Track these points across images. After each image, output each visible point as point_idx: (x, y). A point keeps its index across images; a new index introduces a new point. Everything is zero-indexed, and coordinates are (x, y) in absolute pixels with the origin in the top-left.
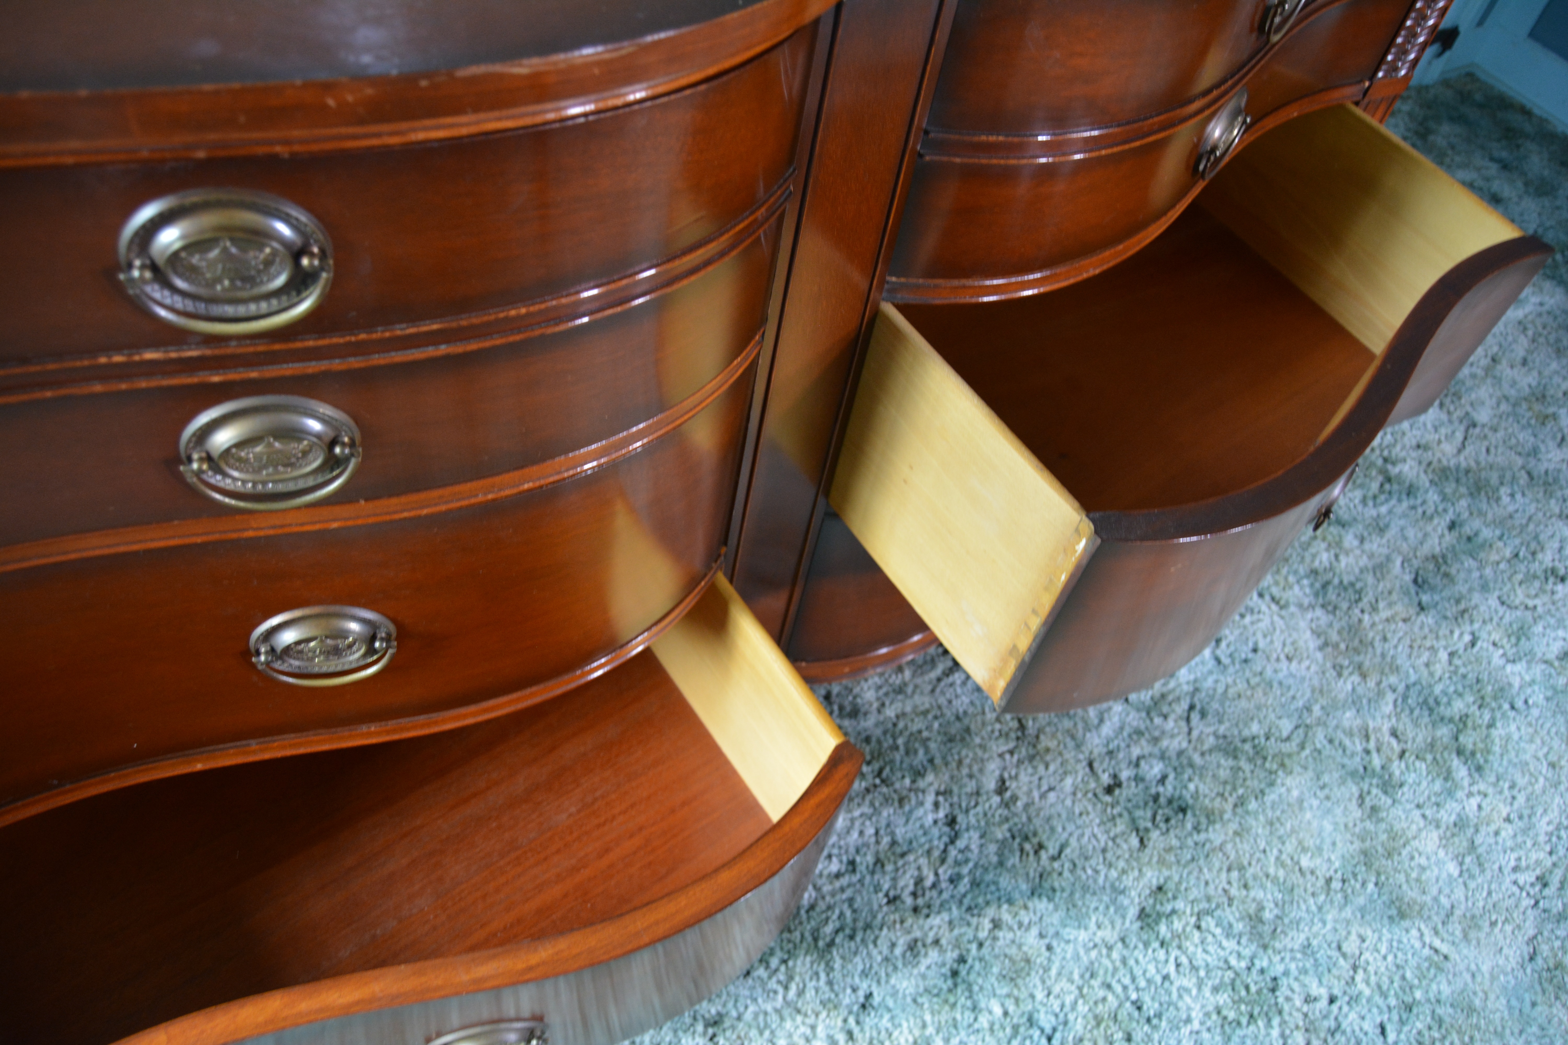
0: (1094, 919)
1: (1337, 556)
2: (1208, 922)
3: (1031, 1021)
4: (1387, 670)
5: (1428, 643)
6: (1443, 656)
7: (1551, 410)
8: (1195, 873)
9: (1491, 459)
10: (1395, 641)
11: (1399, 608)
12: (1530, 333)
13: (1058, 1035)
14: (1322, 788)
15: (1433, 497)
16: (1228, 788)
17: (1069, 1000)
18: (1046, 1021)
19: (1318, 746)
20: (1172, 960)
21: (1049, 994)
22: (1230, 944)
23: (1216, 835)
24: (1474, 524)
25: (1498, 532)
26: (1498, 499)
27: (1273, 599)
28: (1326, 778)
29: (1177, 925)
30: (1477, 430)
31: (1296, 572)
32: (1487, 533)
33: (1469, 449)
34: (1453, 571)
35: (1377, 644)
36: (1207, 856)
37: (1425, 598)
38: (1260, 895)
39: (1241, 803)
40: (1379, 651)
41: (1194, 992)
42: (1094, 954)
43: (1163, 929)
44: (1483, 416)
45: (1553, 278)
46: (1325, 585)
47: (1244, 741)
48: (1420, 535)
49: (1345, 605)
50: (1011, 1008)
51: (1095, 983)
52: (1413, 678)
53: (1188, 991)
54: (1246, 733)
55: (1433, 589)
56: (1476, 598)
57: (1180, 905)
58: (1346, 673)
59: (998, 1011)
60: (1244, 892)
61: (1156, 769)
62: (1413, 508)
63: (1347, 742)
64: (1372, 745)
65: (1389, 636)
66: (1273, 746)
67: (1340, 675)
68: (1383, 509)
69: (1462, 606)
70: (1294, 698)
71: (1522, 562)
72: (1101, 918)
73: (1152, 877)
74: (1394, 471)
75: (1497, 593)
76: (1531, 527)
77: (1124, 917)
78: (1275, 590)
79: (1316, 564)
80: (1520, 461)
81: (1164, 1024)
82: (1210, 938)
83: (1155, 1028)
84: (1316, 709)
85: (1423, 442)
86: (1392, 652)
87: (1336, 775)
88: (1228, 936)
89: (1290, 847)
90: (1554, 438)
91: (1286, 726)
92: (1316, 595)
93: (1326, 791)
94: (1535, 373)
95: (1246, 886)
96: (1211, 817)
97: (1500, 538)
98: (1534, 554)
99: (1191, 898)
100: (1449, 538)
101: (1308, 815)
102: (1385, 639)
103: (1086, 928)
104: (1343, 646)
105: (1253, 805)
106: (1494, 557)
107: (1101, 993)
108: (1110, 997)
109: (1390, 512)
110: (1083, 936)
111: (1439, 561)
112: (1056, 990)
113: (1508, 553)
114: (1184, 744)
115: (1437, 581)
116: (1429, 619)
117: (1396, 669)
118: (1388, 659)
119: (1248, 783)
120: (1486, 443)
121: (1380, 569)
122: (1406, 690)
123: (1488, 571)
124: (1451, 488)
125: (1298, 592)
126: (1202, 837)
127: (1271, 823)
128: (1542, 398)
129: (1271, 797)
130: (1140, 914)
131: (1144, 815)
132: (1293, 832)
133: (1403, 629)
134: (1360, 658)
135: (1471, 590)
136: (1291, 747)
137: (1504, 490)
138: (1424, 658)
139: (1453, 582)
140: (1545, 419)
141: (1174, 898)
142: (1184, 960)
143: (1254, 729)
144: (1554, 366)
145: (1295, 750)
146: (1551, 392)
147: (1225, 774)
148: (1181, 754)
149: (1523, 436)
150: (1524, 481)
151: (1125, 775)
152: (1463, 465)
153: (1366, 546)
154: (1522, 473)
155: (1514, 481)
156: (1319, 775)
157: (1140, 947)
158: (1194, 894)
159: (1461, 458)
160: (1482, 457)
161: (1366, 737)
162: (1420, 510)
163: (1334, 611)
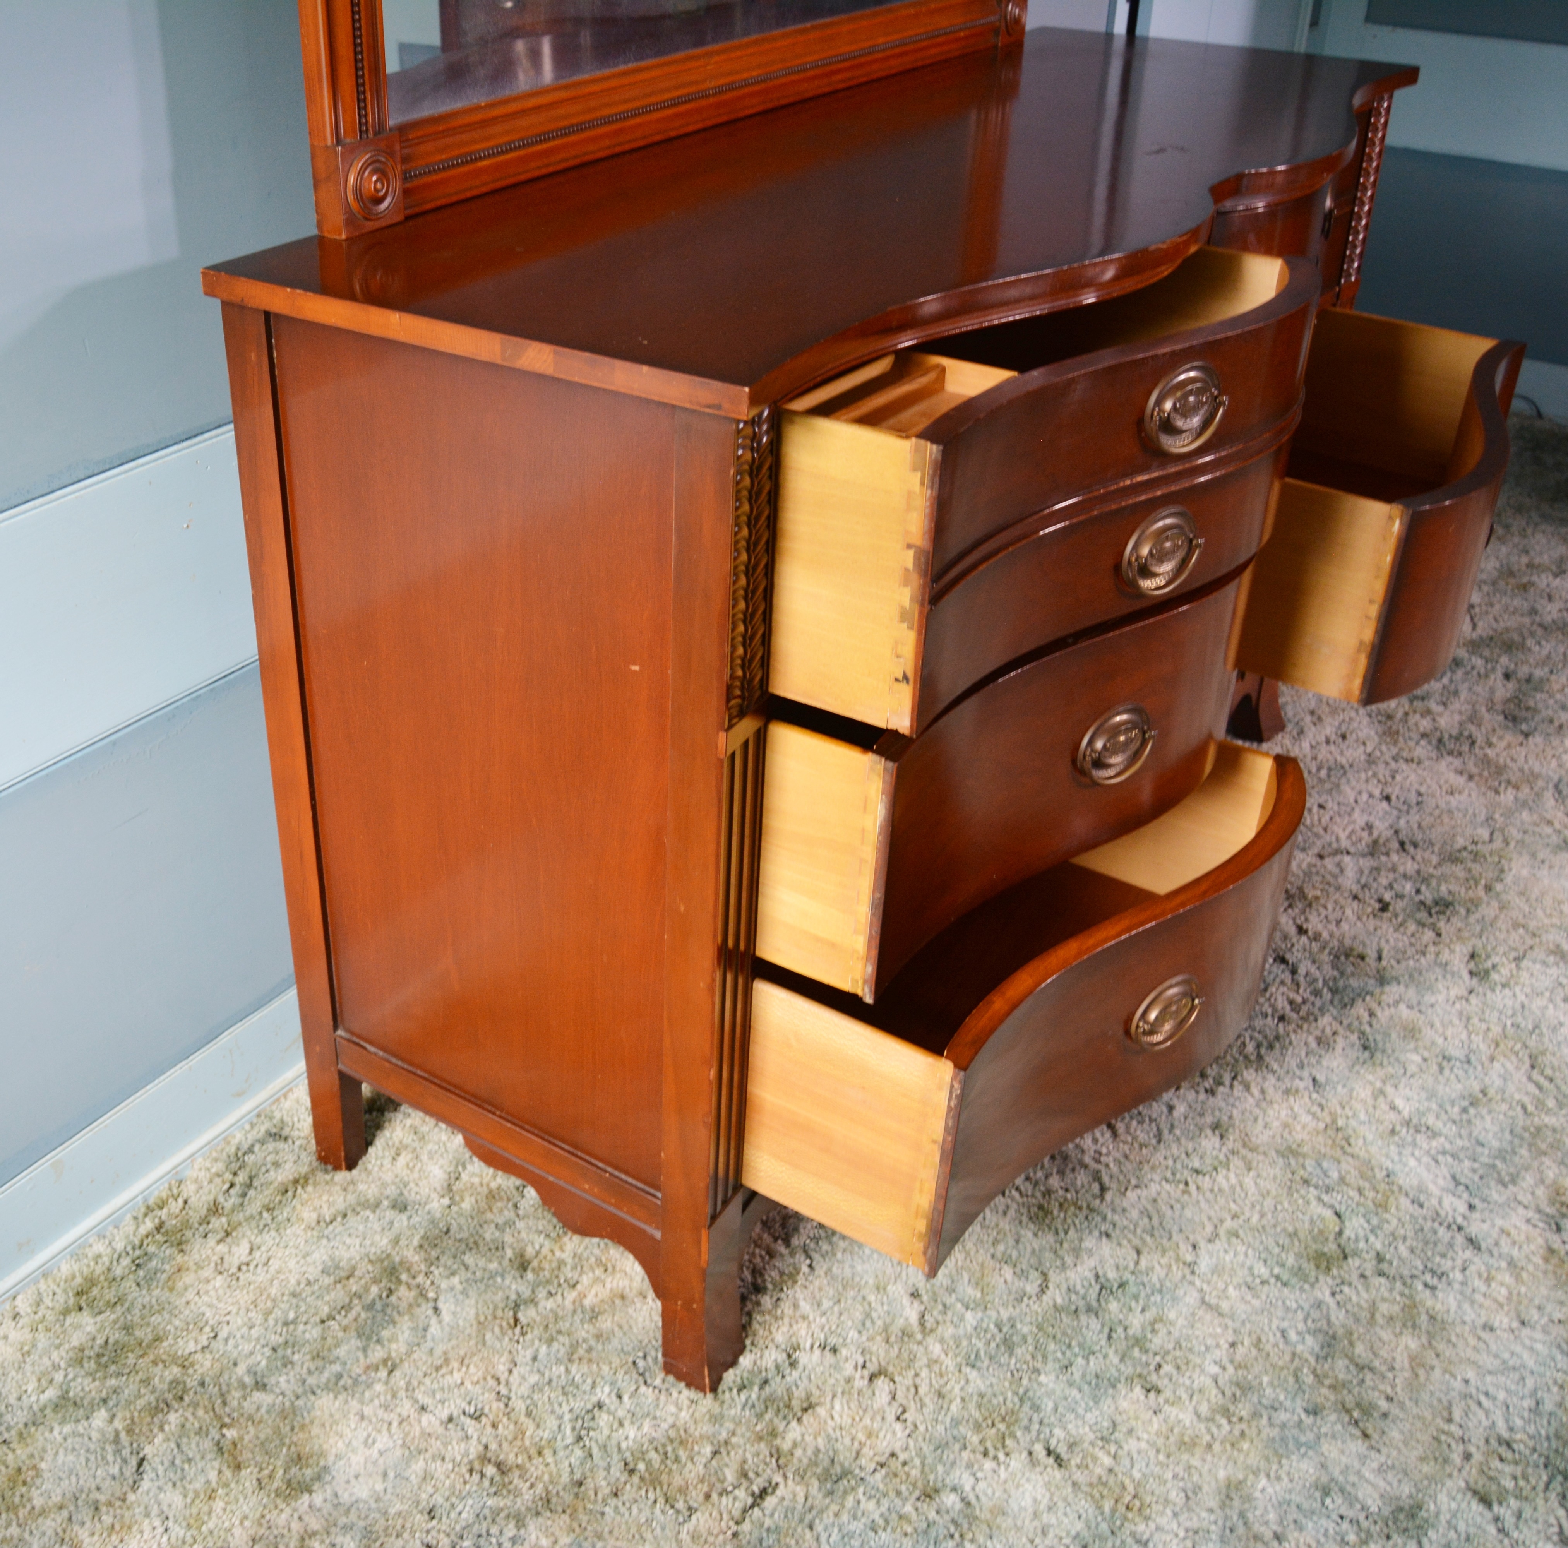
0: (1440, 985)
1: (1434, 720)
2: (1525, 963)
3: (1447, 1058)
4: (1532, 779)
5: (1549, 753)
7: (1525, 580)
8: (1492, 937)
9: (1502, 624)
10: (1523, 759)
11: (1509, 737)
13: (1473, 1059)
14: (1543, 862)
15: (1478, 662)
16: (1472, 882)
17: (1464, 1036)
18: (1457, 1053)
19: (1518, 838)
20: (1518, 993)
21: (1446, 1040)
22: (1554, 971)
23: (1487, 911)
24: (1523, 671)
25: (1547, 669)
26: (1530, 650)
27: (1406, 760)
28: (1541, 855)
29: (1505, 971)
30: (1477, 610)
31: (1411, 739)
32: (1538, 673)
33: (1480, 624)
34: (1531, 703)
35: (1510, 763)
36: (1491, 926)
37: (1524, 727)
38: (1551, 937)
39: (1488, 888)
40: (1515, 769)
41: (1551, 1006)
42: (1458, 1006)
43: (1494, 976)
46: (1440, 741)
47: (1459, 851)
48: (1487, 689)
49: (1465, 748)
50: (1426, 1054)
51: (1475, 1020)
52: (1556, 778)
53: (1546, 1007)
54: (1457, 846)
55: (1525, 720)
57: (1495, 959)
58: (1501, 789)
59: (1417, 1058)
60: (1537, 940)
61: (1408, 886)
62: (1468, 673)
63: (1537, 829)
64: (1557, 826)
65: (1515, 757)
66: (1485, 849)
67: (1497, 792)
68: (1445, 681)
69: (1556, 724)
70: (1475, 815)
72: (1444, 983)
73: (1463, 949)
77: (1461, 977)
78: (1403, 754)
79: (1422, 729)
80: (1527, 620)
81: (1545, 1030)
82: (1535, 973)
83: (1541, 1035)
84: (1497, 816)
86: (1526, 767)
87: (1548, 851)
88: (1548, 966)
89: (1548, 901)
90: (1541, 597)
91: (1484, 833)
92: (1438, 748)
93: (1547, 863)
95: (1534, 935)
96: (1473, 905)
97: (1551, 672)
99: (1501, 952)
100: (1511, 685)
101: (1546, 882)
102: (1512, 759)
103: (1439, 993)
104: (1486, 773)
105: (1499, 887)
106: (1556, 686)
107: (1484, 1026)
108: (1492, 1027)
109: (1451, 681)
110: (1441, 998)
111: (1516, 700)
112: (1449, 1033)
114: (1417, 867)
115: (1524, 714)
117: (1536, 776)
118: (1527, 771)
119: (1484, 874)
120: (1491, 617)
121: (1474, 718)
122: (1556, 786)
123: (1558, 696)
124: (1487, 653)
125: (1422, 750)
126: (1478, 916)
127: (1521, 894)
128: (1511, 573)
129: (1509, 879)
130: (1471, 973)
131: (1422, 915)
132: (1543, 894)
133: (1523, 751)
134: (1505, 777)
135: (1555, 712)
136: (1498, 843)
137: (1530, 642)
138: (1554, 763)
139: (1536, 711)
140: (1524, 587)
141: (1488, 957)
142: (1528, 990)
143: (1460, 842)
144: (1504, 549)
145: (1502, 845)
146: (1515, 568)
147: (1462, 874)
148: (1418, 872)
149: (1517, 602)
150: (1540, 632)
151: (1387, 896)
152: (1484, 635)
153: (1451, 707)
154: (1535, 627)
155: (1532, 634)
156: (1533, 855)
157: (1489, 993)
158: (1501, 950)
159: (1479, 631)
160: (1495, 625)
161: (1550, 823)
162: (1475, 673)
163: (1460, 754)
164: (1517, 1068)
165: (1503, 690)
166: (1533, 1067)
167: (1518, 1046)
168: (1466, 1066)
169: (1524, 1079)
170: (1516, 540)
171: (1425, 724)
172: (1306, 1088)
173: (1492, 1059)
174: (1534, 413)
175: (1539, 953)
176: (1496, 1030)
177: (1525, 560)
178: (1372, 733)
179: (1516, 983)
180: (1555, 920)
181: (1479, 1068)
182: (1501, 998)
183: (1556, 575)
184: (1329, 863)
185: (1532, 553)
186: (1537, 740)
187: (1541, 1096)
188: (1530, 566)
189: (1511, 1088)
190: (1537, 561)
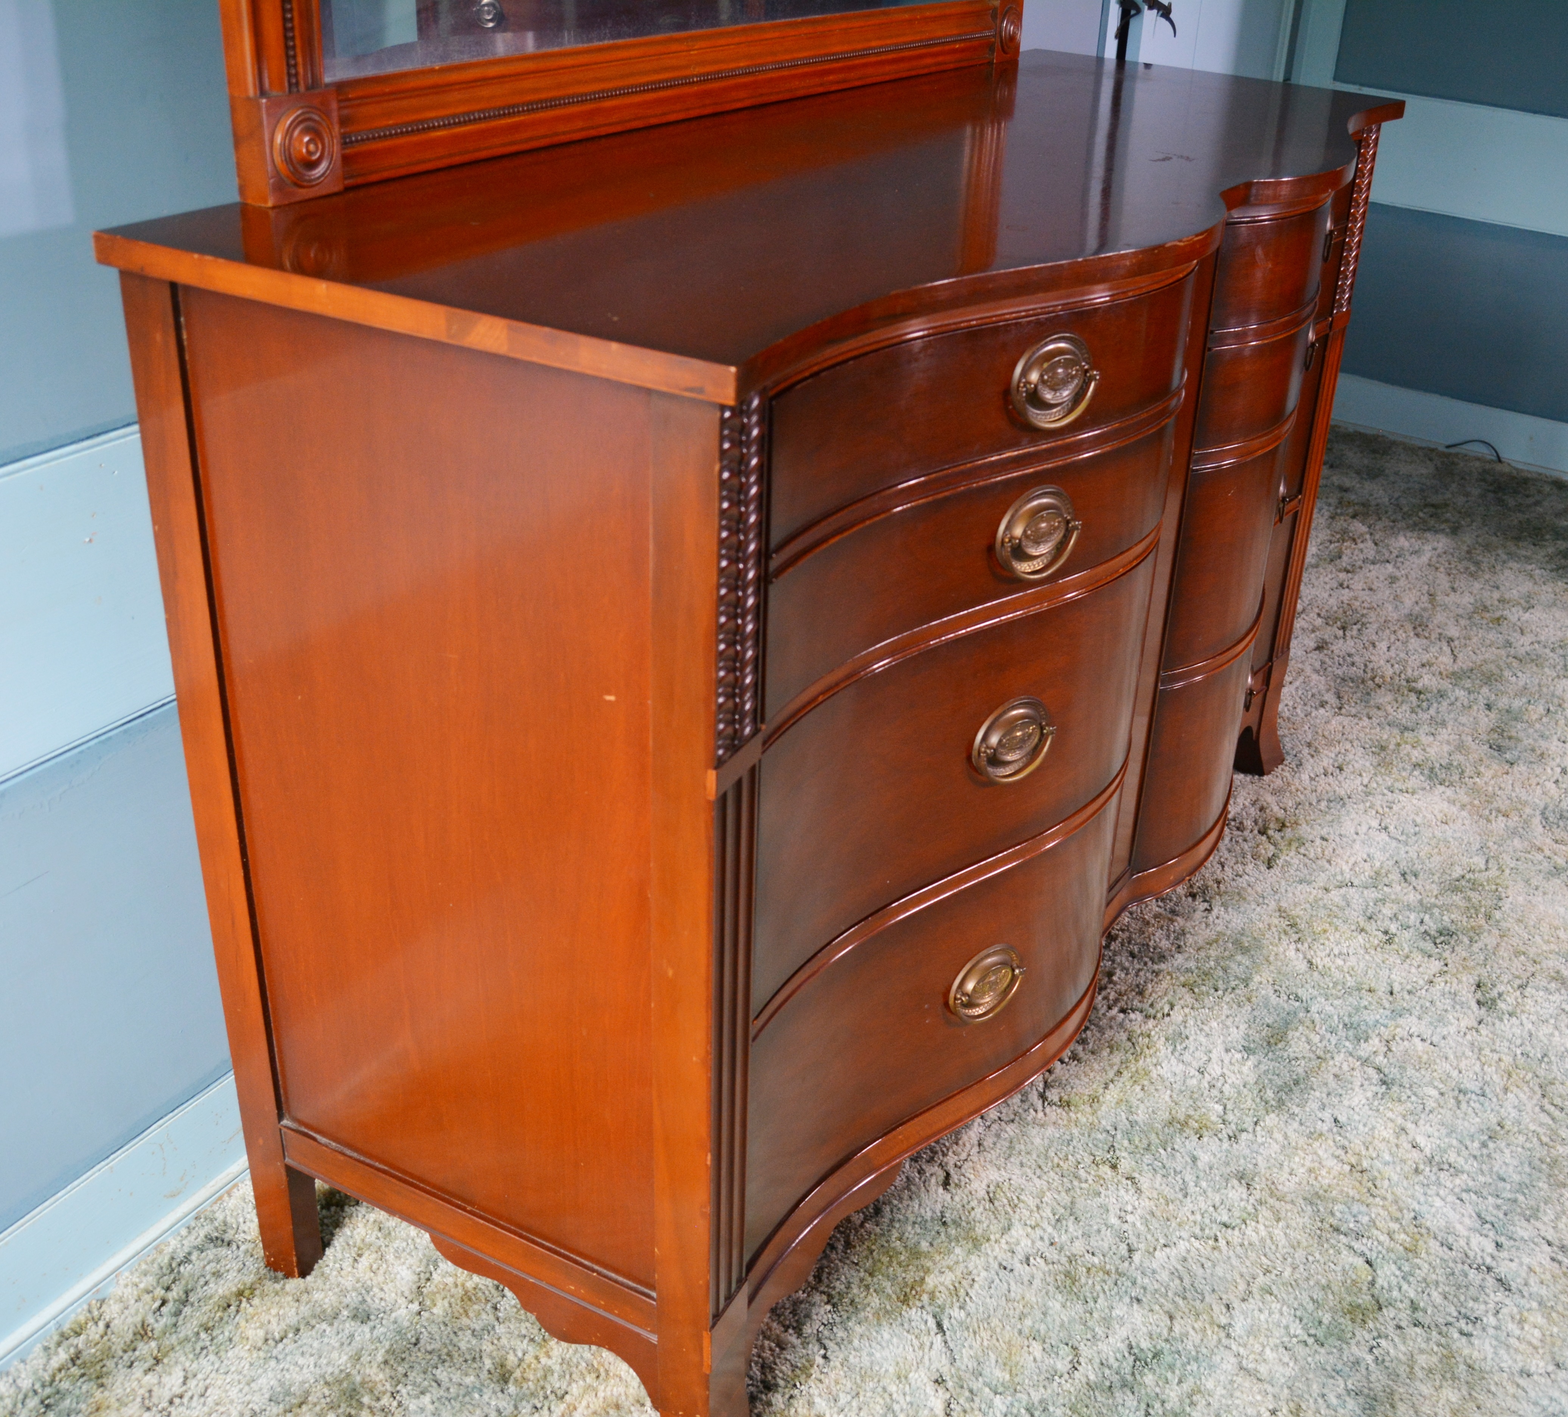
0: (1451, 1017)
1: (1424, 750)
2: (1529, 991)
3: (1463, 1091)
4: (1520, 807)
5: (1534, 781)
6: (1550, 785)
7: (1498, 614)
8: (1496, 965)
9: (1481, 657)
10: (1510, 787)
11: (1495, 766)
12: (1442, 569)
13: (1488, 1091)
14: (1537, 888)
15: (1460, 693)
16: (1472, 911)
17: (1477, 1068)
18: (1472, 1085)
19: (1512, 866)
20: (1525, 1021)
21: (1460, 1072)
22: (1556, 997)
23: (1489, 939)
24: (1503, 702)
25: (1524, 700)
26: (1508, 681)
27: (1401, 790)
28: (1534, 882)
29: (1510, 1000)
30: (1456, 643)
31: (1404, 769)
32: (1517, 703)
33: (1460, 656)
34: (1514, 734)
35: (1498, 792)
36: (1494, 954)
37: (1508, 756)
38: (1550, 963)
39: (1488, 917)
41: (1557, 1033)
42: (1469, 1037)
43: (1501, 1005)
44: (1453, 631)
45: (1429, 530)
46: (1432, 769)
47: (1458, 880)
48: (1471, 719)
49: (1456, 777)
50: (1442, 1088)
51: (1487, 1051)
52: (1542, 806)
53: (1552, 1035)
54: (1455, 875)
55: (1509, 749)
56: (1543, 744)
57: (1501, 988)
58: (1492, 817)
59: (1434, 1093)
60: (1538, 967)
61: (1413, 918)
62: (1452, 704)
63: (1529, 856)
64: (1547, 852)
65: (1503, 785)
66: (1481, 877)
67: (1489, 821)
68: (1432, 711)
69: (1538, 752)
70: (1470, 844)
71: (1556, 713)
72: (1455, 1015)
73: (1469, 979)
74: (1419, 685)
75: (1555, 738)
76: (1545, 690)
77: (1469, 1008)
78: (1398, 785)
79: (1414, 759)
80: (1503, 652)
81: (1553, 1058)
82: (1539, 1000)
83: (1550, 1063)
84: (1490, 844)
85: (1424, 661)
86: (1514, 795)
87: (1540, 878)
88: (1550, 993)
89: (1545, 928)
90: (1515, 631)
91: (1479, 861)
92: (1430, 778)
93: (1541, 889)
94: (1467, 594)
95: (1535, 962)
96: (1475, 933)
97: (1529, 703)
98: (1560, 705)
99: (1506, 981)
100: (1493, 716)
101: (1542, 908)
102: (1500, 788)
103: (1452, 1024)
104: (1476, 802)
105: (1498, 915)
106: (1534, 717)
107: (1496, 1057)
108: (1504, 1057)
109: (1438, 711)
110: (1452, 1029)
111: (1499, 730)
112: (1462, 1066)
113: (1541, 709)
114: (1419, 897)
115: (1507, 743)
116: (1522, 768)
117: (1524, 804)
118: (1515, 799)
119: (1483, 902)
120: (1469, 649)
121: (1461, 747)
122: (1543, 813)
123: (1537, 726)
124: (1468, 684)
125: (1416, 780)
126: (1480, 944)
127: (1520, 921)
128: (1485, 609)
129: (1506, 905)
130: (1479, 1003)
131: (1428, 946)
132: (1540, 920)
133: (1509, 779)
134: (1495, 805)
135: (1535, 740)
136: (1493, 872)
137: (1507, 673)
138: (1539, 790)
139: (1519, 740)
140: (1498, 621)
141: (1494, 986)
142: (1533, 1018)
143: (1458, 872)
144: (1477, 585)
145: (1498, 873)
146: (1488, 603)
147: (1462, 904)
148: (1421, 902)
149: (1492, 636)
150: (1515, 663)
151: (1393, 928)
152: (1465, 667)
153: (1439, 738)
154: (1511, 659)
155: (1509, 666)
156: (1527, 882)
157: (1497, 1021)
158: (1505, 978)
159: (1459, 663)
160: (1474, 657)
161: (1540, 849)
162: (1458, 704)
163: (1451, 784)
164: (1530, 1098)
165: (1486, 721)
166: (1544, 1096)
167: (1530, 1075)
168: (1482, 1098)
169: (1537, 1109)
170: (1487, 577)
171: (1416, 755)
172: (1330, 1130)
173: (1506, 1090)
174: (1494, 458)
175: (1541, 981)
176: (1507, 1059)
177: (1496, 595)
178: (1368, 764)
179: (1523, 1012)
180: (1553, 946)
181: (1494, 1100)
182: (1509, 1027)
183: (1526, 610)
184: (1335, 896)
185: (1502, 588)
186: (1521, 768)
187: (1553, 1126)
188: (1501, 601)
189: (1526, 1119)
190: (1507, 596)
